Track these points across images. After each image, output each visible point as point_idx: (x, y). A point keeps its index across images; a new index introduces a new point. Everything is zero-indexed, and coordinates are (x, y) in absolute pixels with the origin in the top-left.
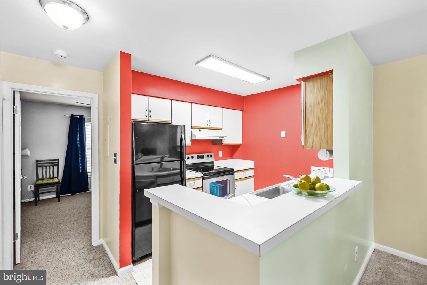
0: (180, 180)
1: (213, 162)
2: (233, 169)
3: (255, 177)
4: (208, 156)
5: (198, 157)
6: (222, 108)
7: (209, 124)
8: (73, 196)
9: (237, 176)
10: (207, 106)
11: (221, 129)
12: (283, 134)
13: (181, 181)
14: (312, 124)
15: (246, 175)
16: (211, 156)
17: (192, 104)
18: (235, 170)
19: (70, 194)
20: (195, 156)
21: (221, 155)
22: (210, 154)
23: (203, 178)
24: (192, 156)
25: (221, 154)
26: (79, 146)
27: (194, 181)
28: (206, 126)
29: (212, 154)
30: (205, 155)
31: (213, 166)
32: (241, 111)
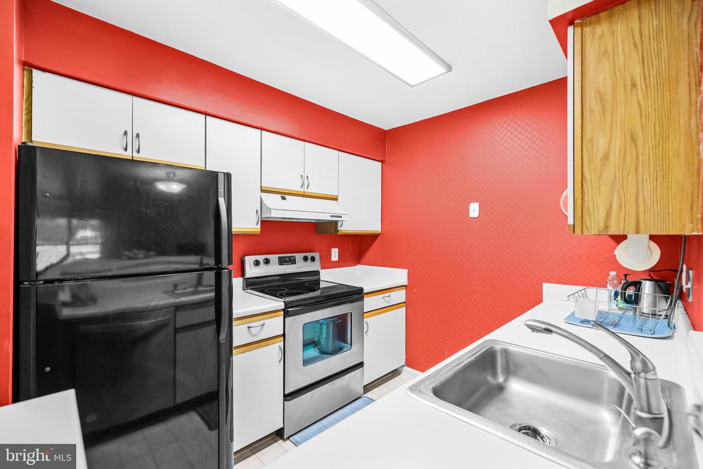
0: (214, 318)
1: (317, 273)
2: (362, 289)
3: (408, 304)
4: (306, 259)
5: (282, 262)
6: (336, 152)
7: (306, 185)
9: (369, 303)
10: (301, 143)
11: (335, 199)
12: (474, 210)
13: (215, 322)
14: (606, 157)
15: (388, 302)
16: (313, 259)
17: (263, 132)
18: (365, 291)
20: (274, 258)
21: (335, 257)
22: (309, 255)
23: (286, 314)
24: (266, 259)
25: (335, 254)
27: (261, 323)
28: (297, 188)
30: (299, 256)
31: (318, 282)
32: (380, 164)
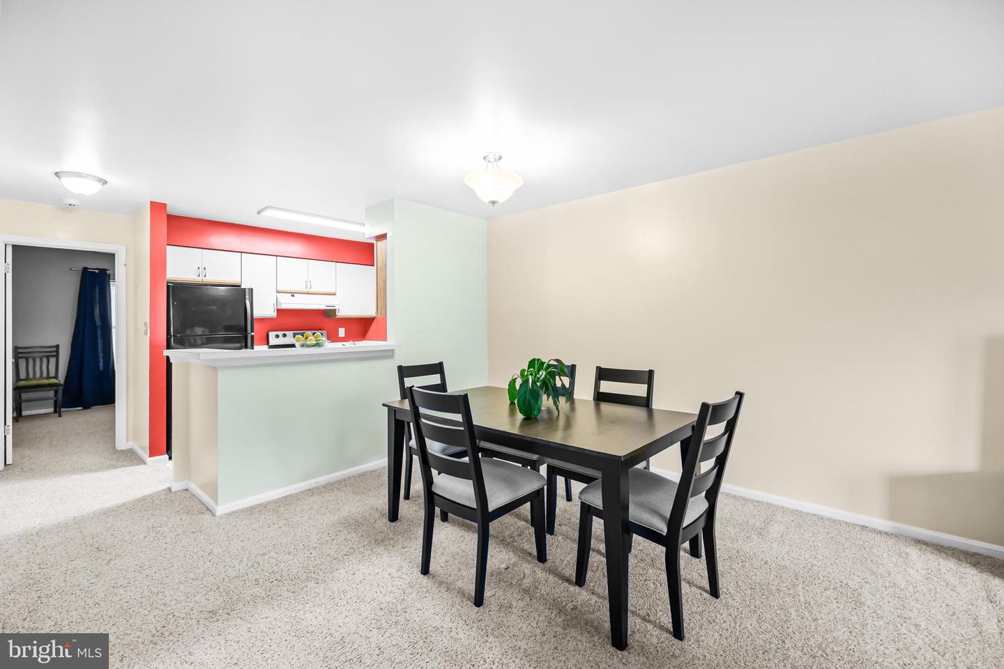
6: (334, 263)
7: (309, 287)
8: (86, 411)
10: (306, 260)
11: (333, 294)
17: (278, 257)
19: (81, 408)
20: (290, 334)
21: (342, 334)
24: (284, 334)
25: (342, 332)
26: (98, 323)
28: (303, 289)
29: (324, 332)
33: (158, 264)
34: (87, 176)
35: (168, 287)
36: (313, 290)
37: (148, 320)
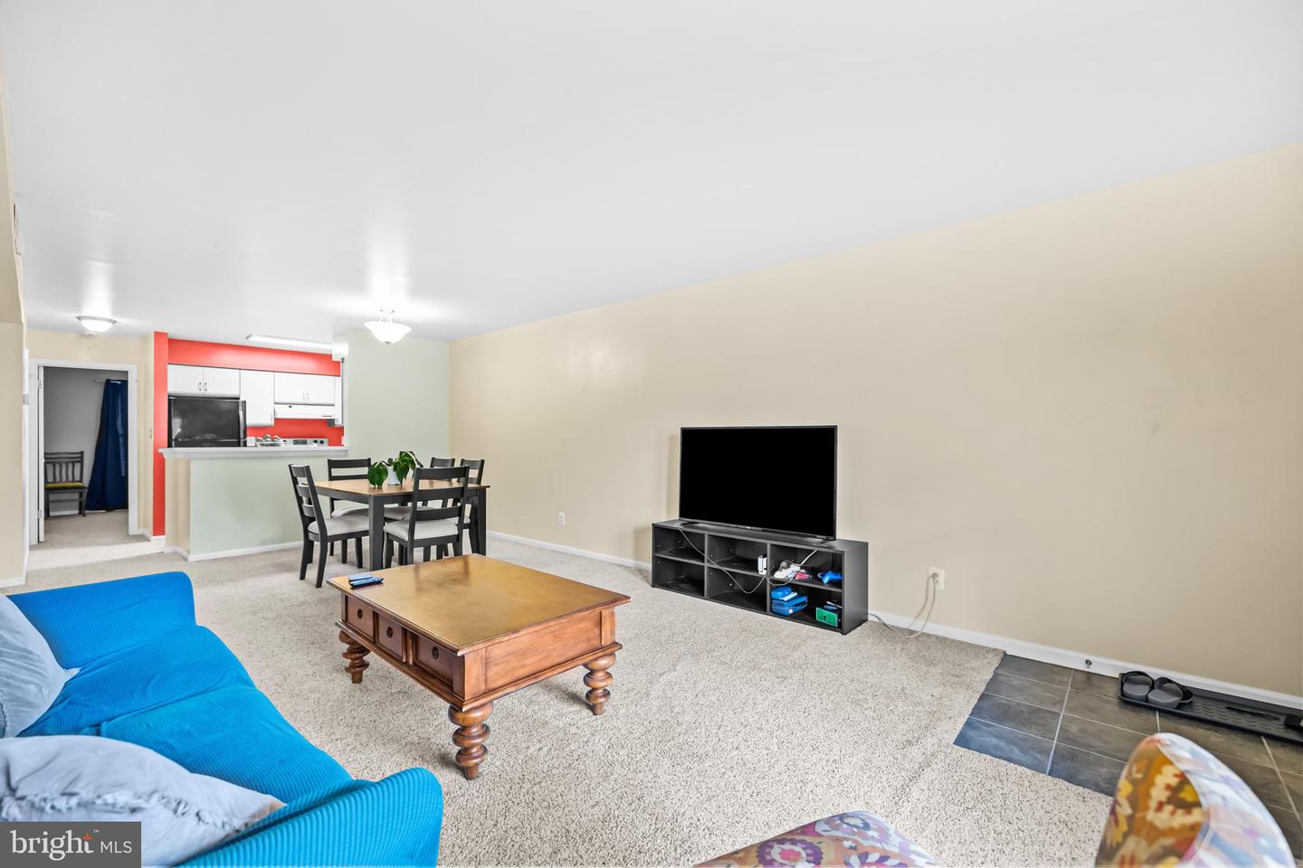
7: (307, 399)
8: (109, 513)
16: (322, 442)
17: (276, 373)
19: (104, 511)
26: (120, 432)
28: (300, 401)
33: (161, 379)
34: (100, 319)
35: (169, 400)
36: (310, 402)
37: (152, 427)
